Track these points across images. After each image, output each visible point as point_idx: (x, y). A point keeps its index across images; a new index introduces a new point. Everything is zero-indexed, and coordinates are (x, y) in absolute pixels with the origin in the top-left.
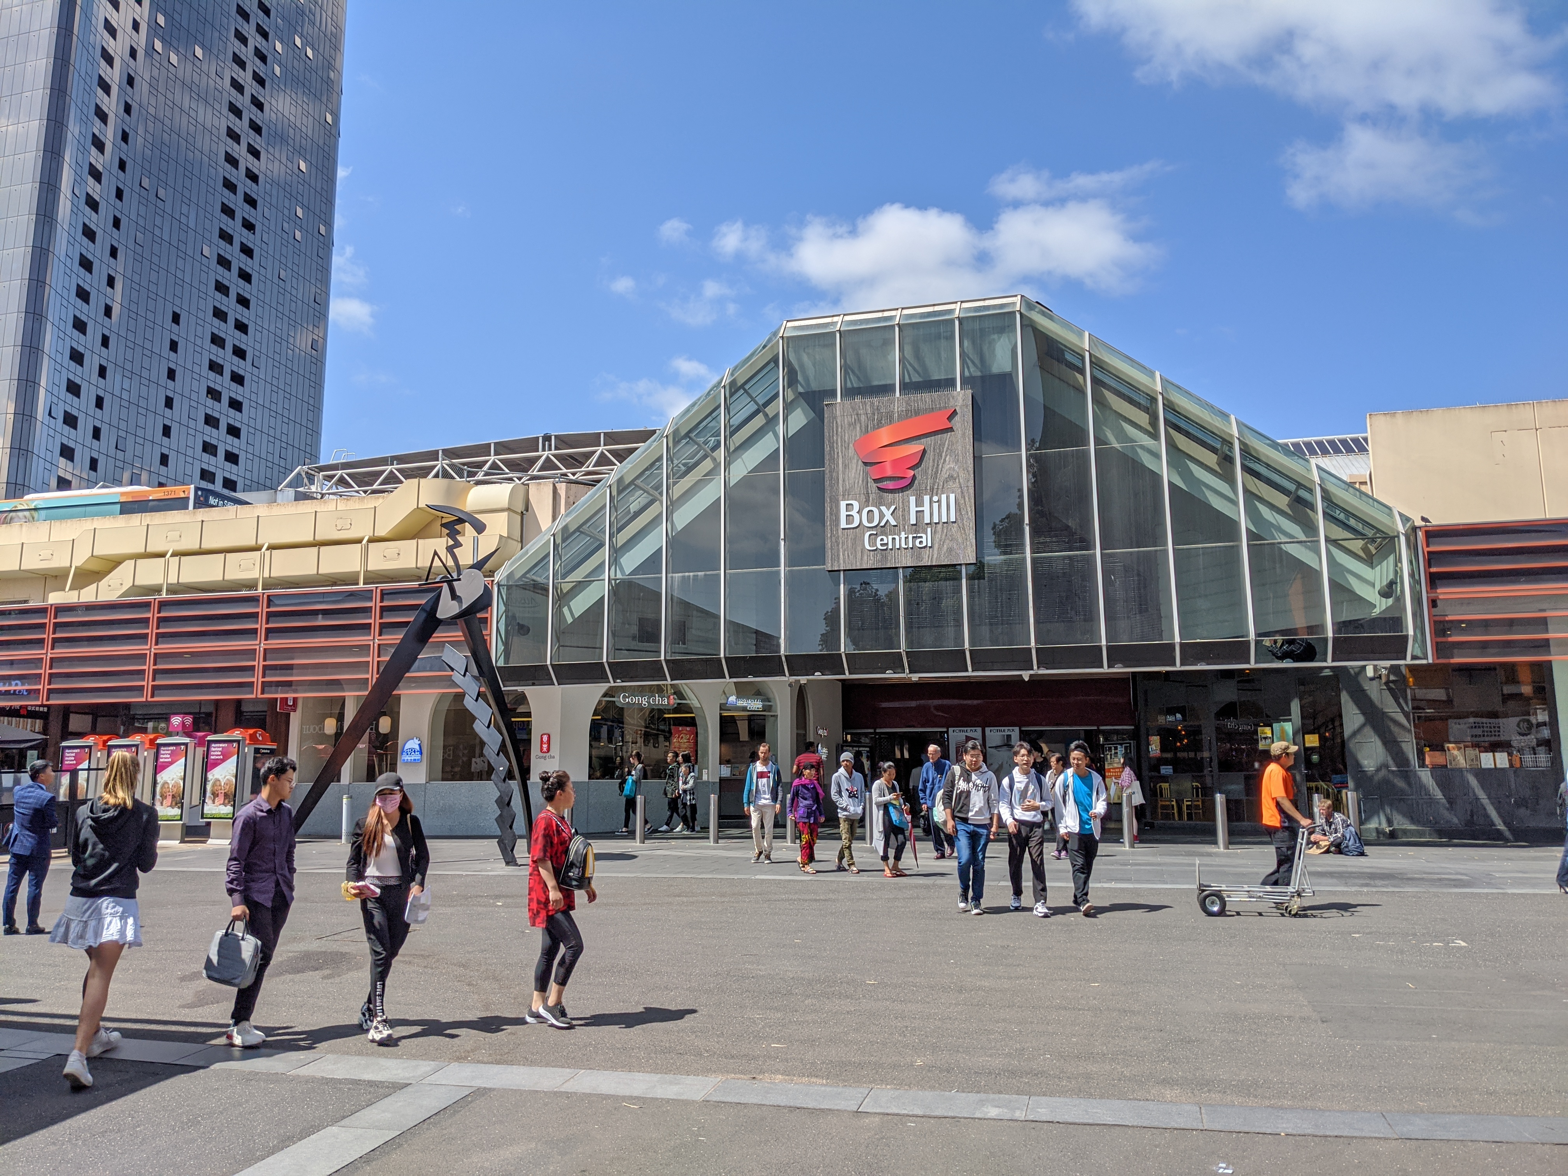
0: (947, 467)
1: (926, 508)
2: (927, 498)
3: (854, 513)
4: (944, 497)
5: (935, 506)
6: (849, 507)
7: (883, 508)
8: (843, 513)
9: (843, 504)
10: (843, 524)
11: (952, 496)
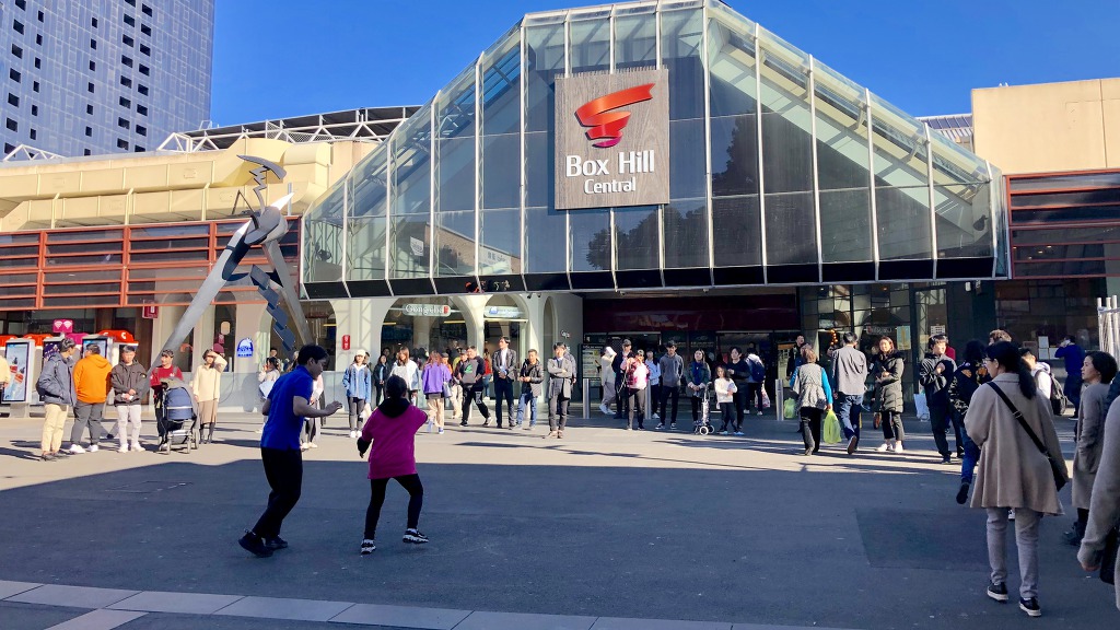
0: (648, 129)
1: (632, 162)
2: (632, 154)
3: (577, 165)
4: (646, 153)
5: (639, 159)
6: (574, 161)
7: (599, 162)
8: (569, 165)
9: (569, 158)
10: (569, 174)
11: (652, 152)
